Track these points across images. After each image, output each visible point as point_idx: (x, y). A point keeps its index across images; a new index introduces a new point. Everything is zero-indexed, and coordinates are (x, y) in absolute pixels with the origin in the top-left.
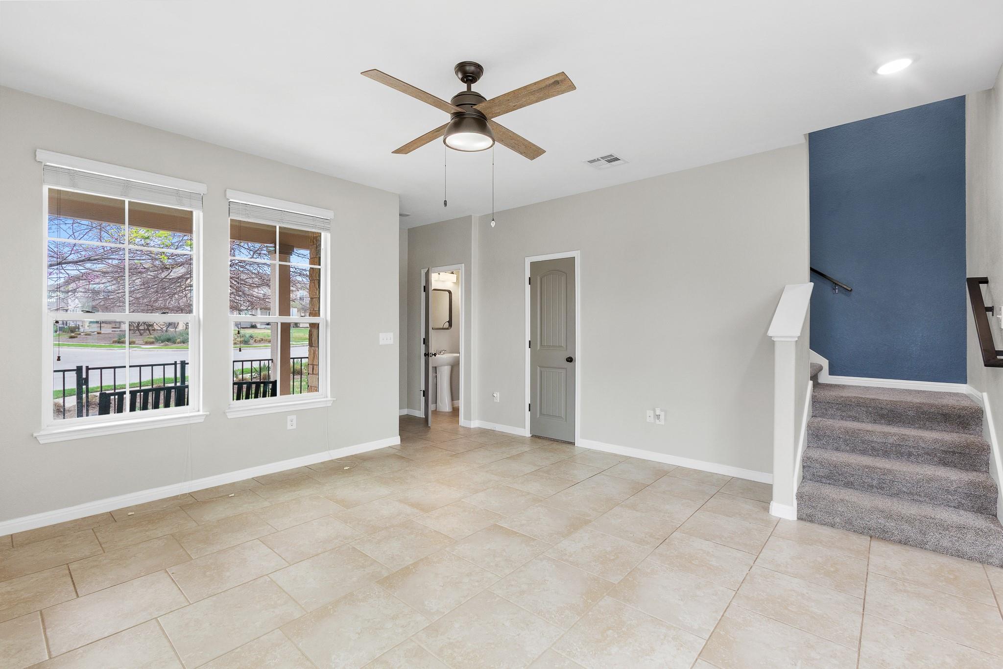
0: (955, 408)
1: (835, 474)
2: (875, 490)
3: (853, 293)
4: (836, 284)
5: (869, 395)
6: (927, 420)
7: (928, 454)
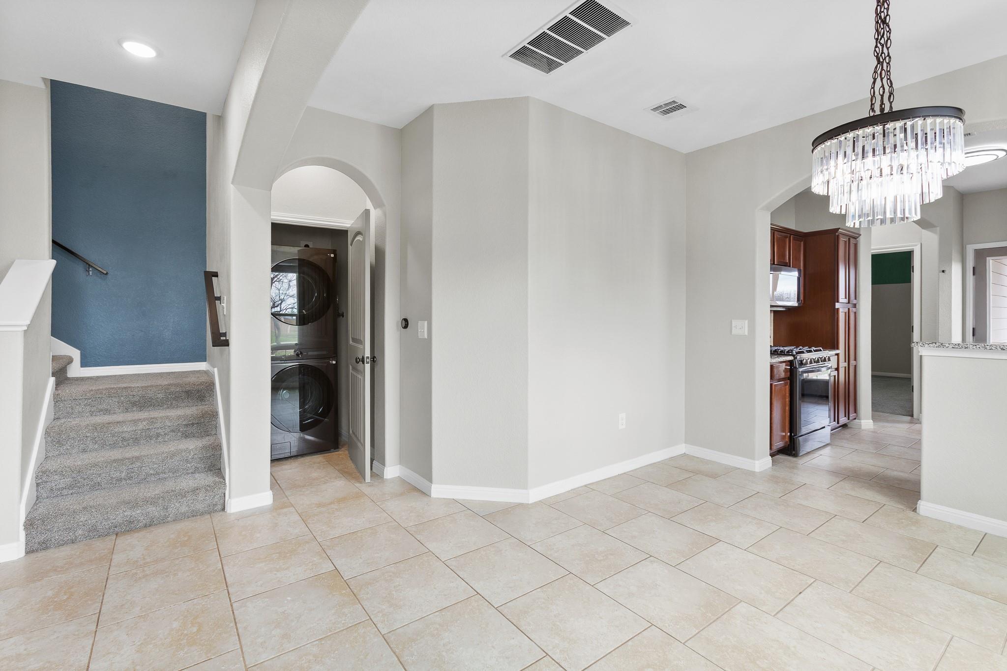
0: (195, 385)
1: (80, 480)
2: (124, 482)
3: (109, 276)
4: (89, 265)
5: (122, 383)
6: (174, 399)
7: (173, 431)
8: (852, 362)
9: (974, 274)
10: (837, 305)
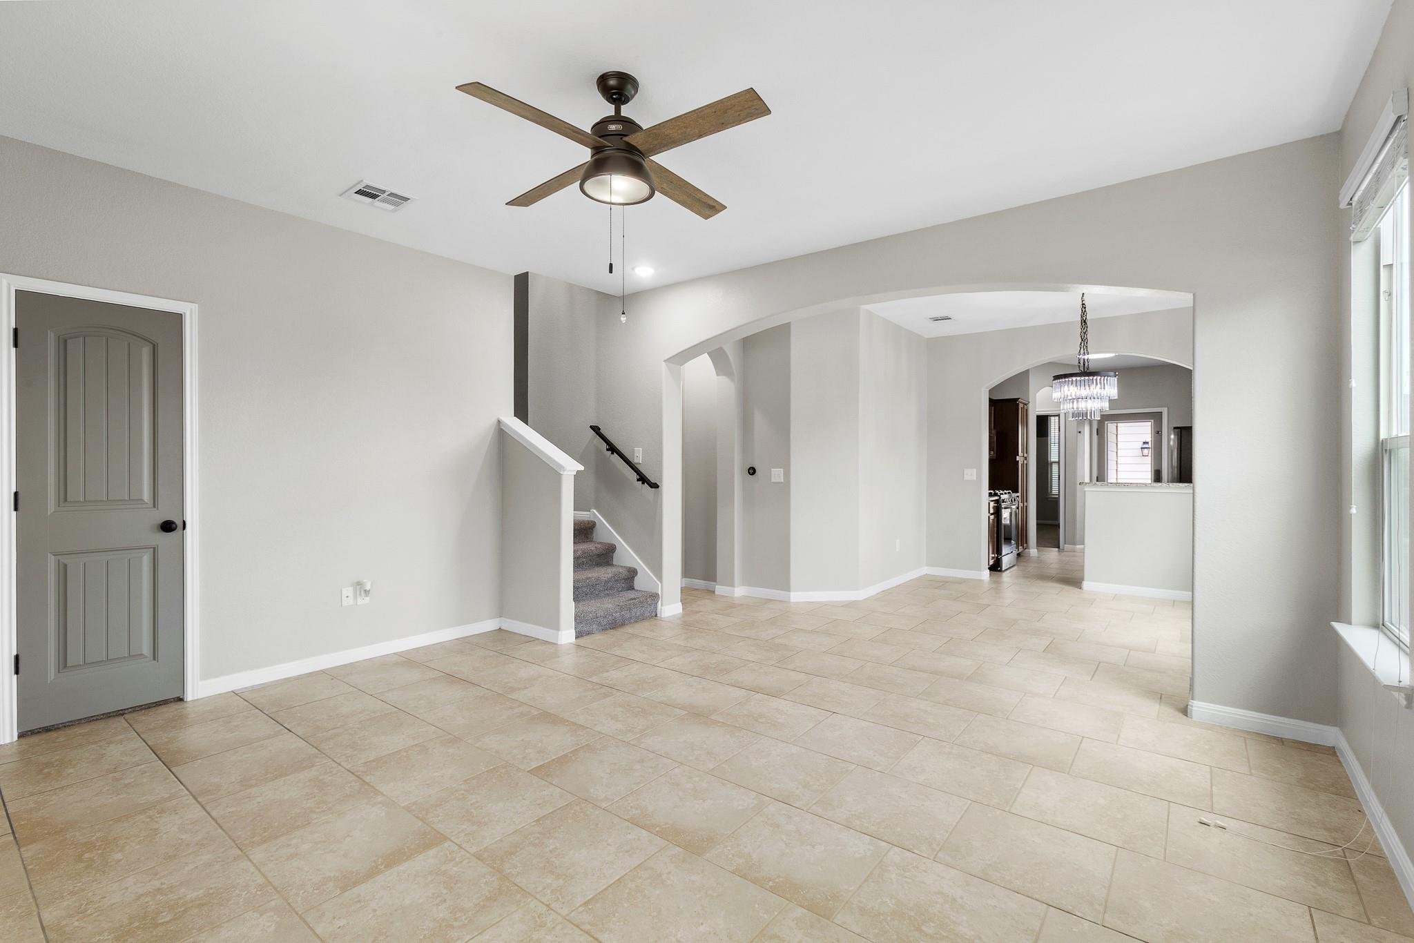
8: (1025, 503)
9: (1097, 434)
10: (1018, 458)
